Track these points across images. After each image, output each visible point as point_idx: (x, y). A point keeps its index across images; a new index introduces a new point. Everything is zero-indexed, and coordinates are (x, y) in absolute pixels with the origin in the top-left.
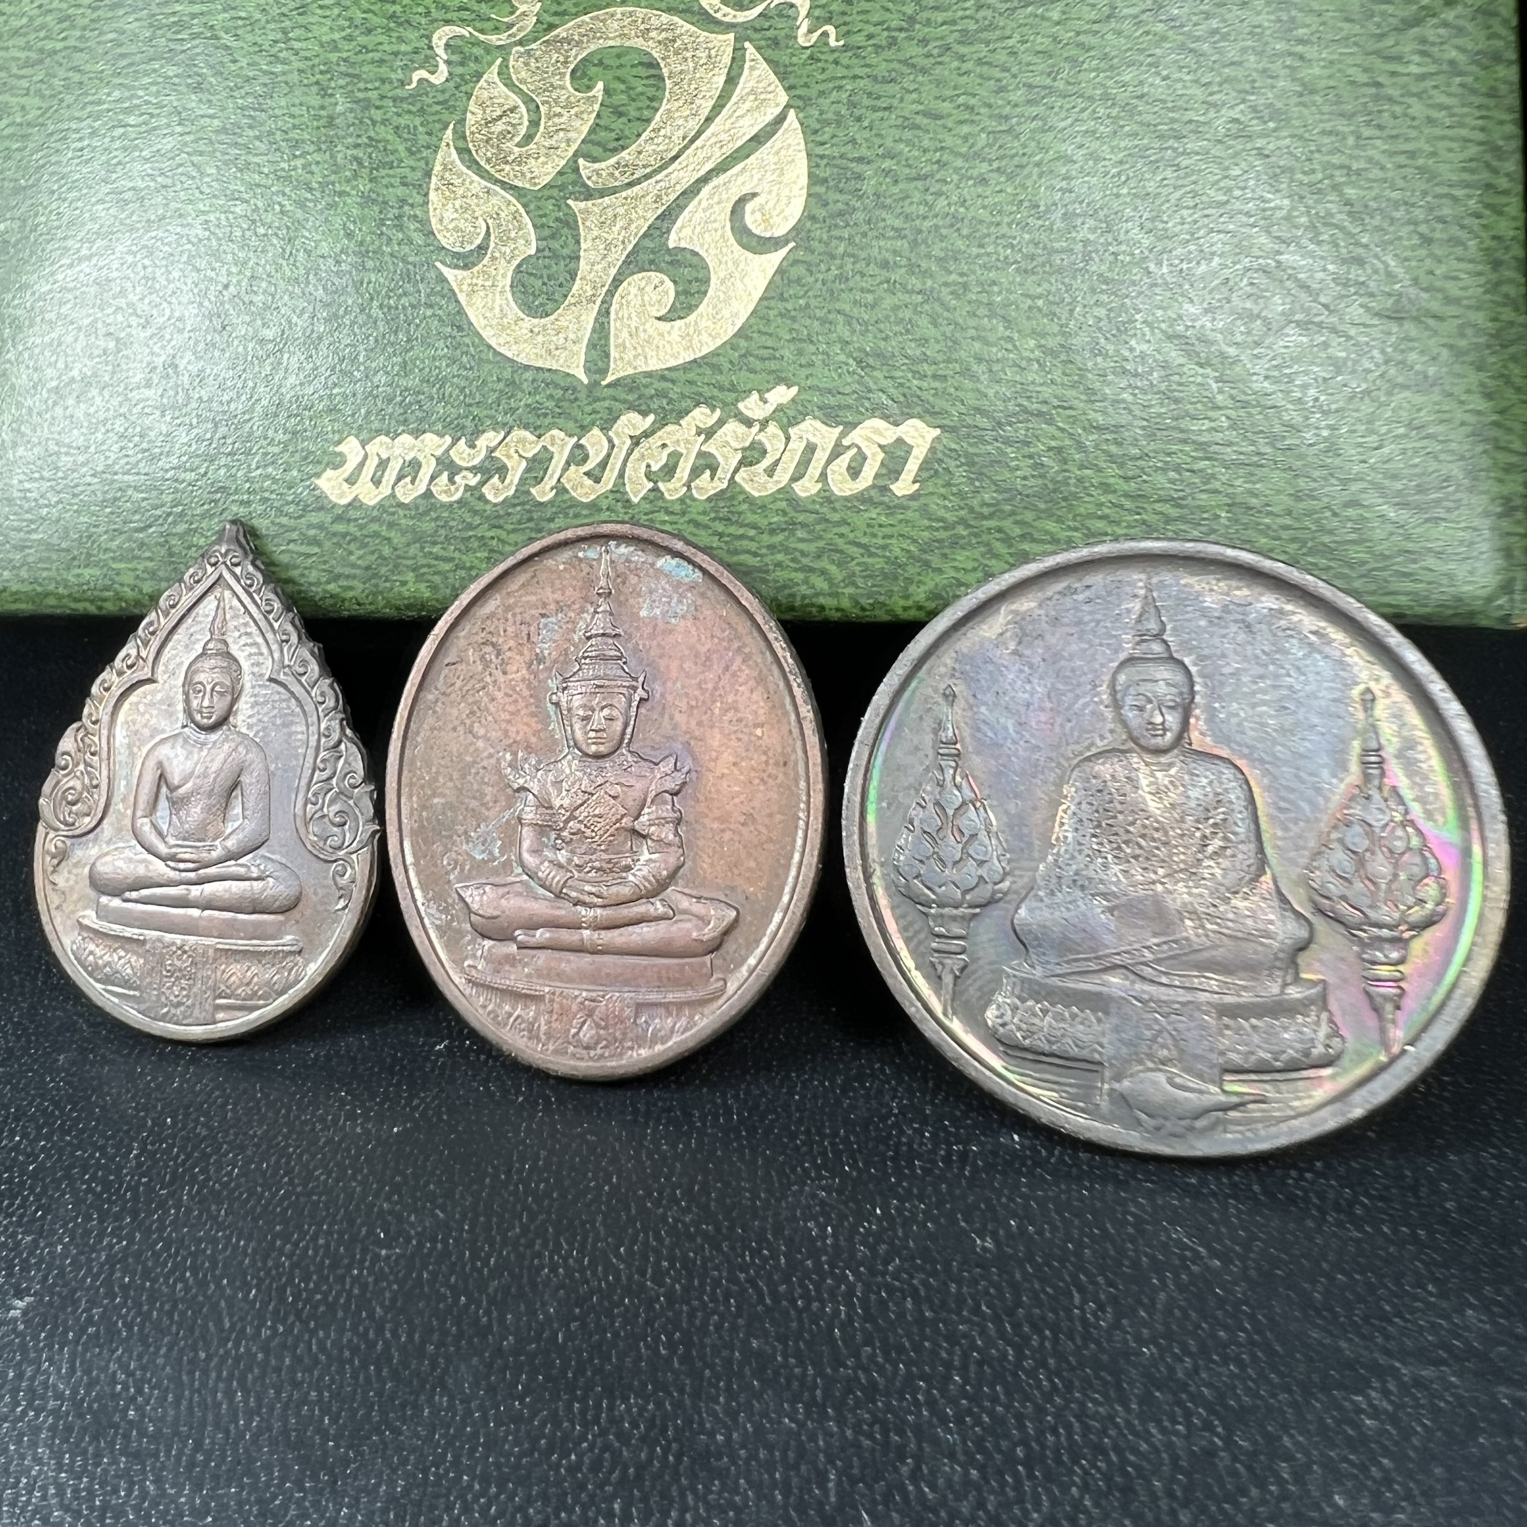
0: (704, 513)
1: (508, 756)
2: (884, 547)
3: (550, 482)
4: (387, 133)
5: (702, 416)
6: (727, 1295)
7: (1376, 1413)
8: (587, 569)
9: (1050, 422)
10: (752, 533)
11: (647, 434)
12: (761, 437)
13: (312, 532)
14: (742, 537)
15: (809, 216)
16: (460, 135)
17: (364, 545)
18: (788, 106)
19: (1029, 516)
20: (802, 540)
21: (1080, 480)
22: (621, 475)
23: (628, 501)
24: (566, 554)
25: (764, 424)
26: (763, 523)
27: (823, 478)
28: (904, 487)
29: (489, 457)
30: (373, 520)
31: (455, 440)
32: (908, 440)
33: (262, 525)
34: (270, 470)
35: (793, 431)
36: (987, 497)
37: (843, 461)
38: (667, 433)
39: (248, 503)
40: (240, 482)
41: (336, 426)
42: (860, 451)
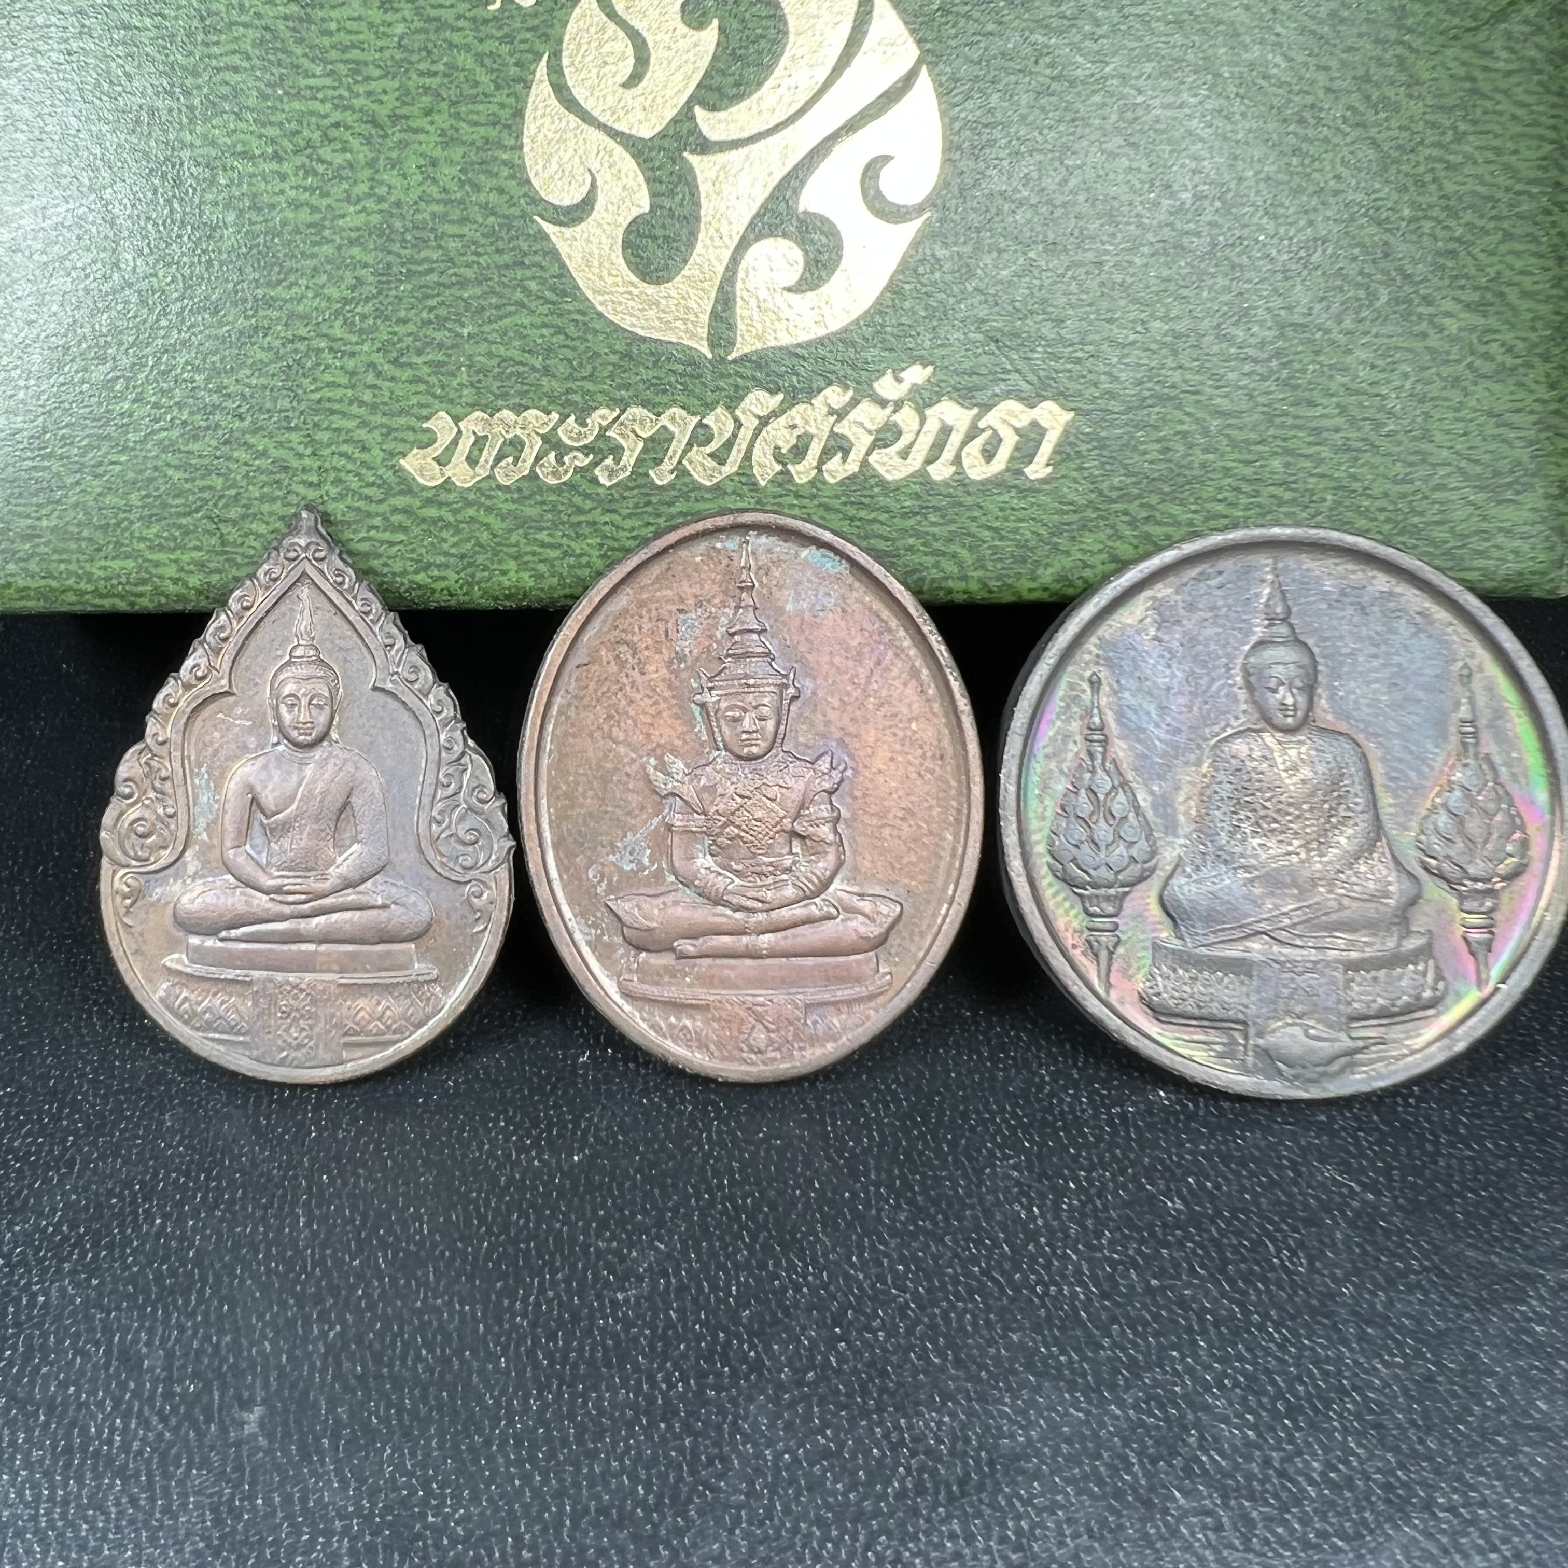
0: (837, 497)
1: (652, 761)
2: (1016, 531)
3: (669, 463)
4: (466, 60)
5: (835, 396)
8: (725, 562)
9: (1179, 407)
10: (884, 517)
11: (775, 414)
12: (897, 418)
13: (396, 518)
14: (875, 520)
15: (944, 183)
16: (556, 71)
17: (458, 532)
19: (1154, 500)
20: (933, 524)
21: (1203, 465)
22: (748, 456)
23: (755, 484)
24: (702, 546)
25: (898, 405)
26: (895, 506)
27: (957, 460)
28: (1037, 470)
29: (602, 435)
30: (469, 504)
31: (564, 418)
32: (1043, 423)
33: (337, 509)
34: (345, 448)
35: (928, 412)
36: (1116, 481)
37: (979, 442)
38: (797, 413)
39: (318, 485)
40: (307, 462)
41: (423, 399)
42: (995, 433)
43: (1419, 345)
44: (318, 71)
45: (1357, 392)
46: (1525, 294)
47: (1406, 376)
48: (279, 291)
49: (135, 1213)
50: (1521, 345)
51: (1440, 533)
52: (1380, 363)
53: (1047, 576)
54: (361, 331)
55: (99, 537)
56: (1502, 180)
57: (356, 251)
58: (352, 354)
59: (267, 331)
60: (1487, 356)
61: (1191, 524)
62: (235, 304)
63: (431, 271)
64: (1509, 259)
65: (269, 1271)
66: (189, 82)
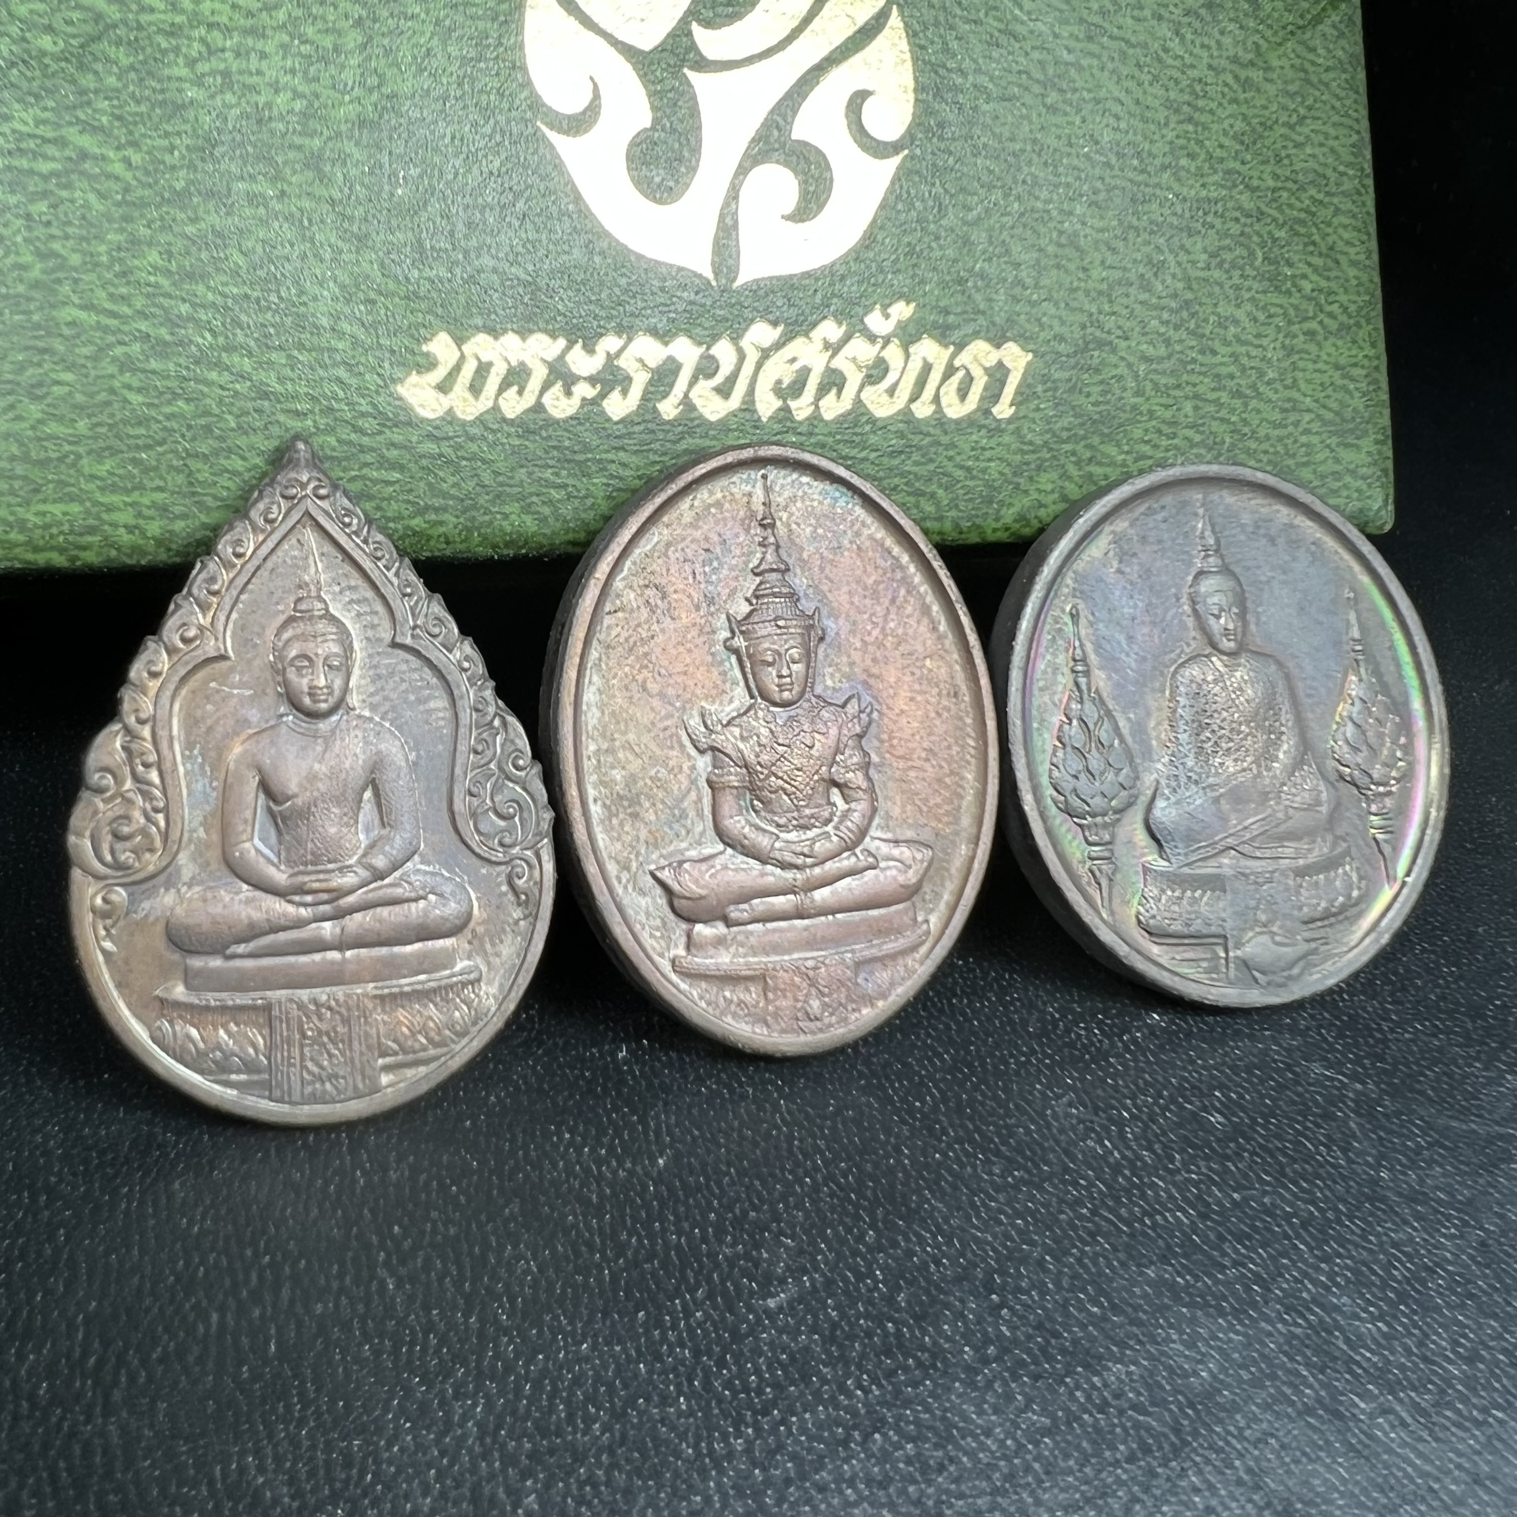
0: (832, 434)
2: (984, 470)
3: (675, 396)
5: (830, 330)
8: (745, 498)
9: (1114, 352)
10: (872, 456)
12: (884, 354)
13: (392, 454)
14: (865, 459)
15: (918, 123)
17: (459, 469)
19: (1096, 440)
20: (916, 463)
22: (751, 390)
23: (758, 420)
25: (887, 341)
26: (881, 444)
27: (937, 399)
28: (1003, 410)
29: (610, 365)
30: (472, 438)
31: (571, 344)
32: (1008, 363)
33: (324, 443)
34: (335, 372)
35: (912, 349)
36: (1066, 422)
37: (954, 381)
38: (796, 346)
39: (304, 415)
40: (292, 387)
41: (422, 318)
42: (968, 372)
47: (1279, 329)
53: (1009, 515)
55: (36, 474)
61: (1124, 464)
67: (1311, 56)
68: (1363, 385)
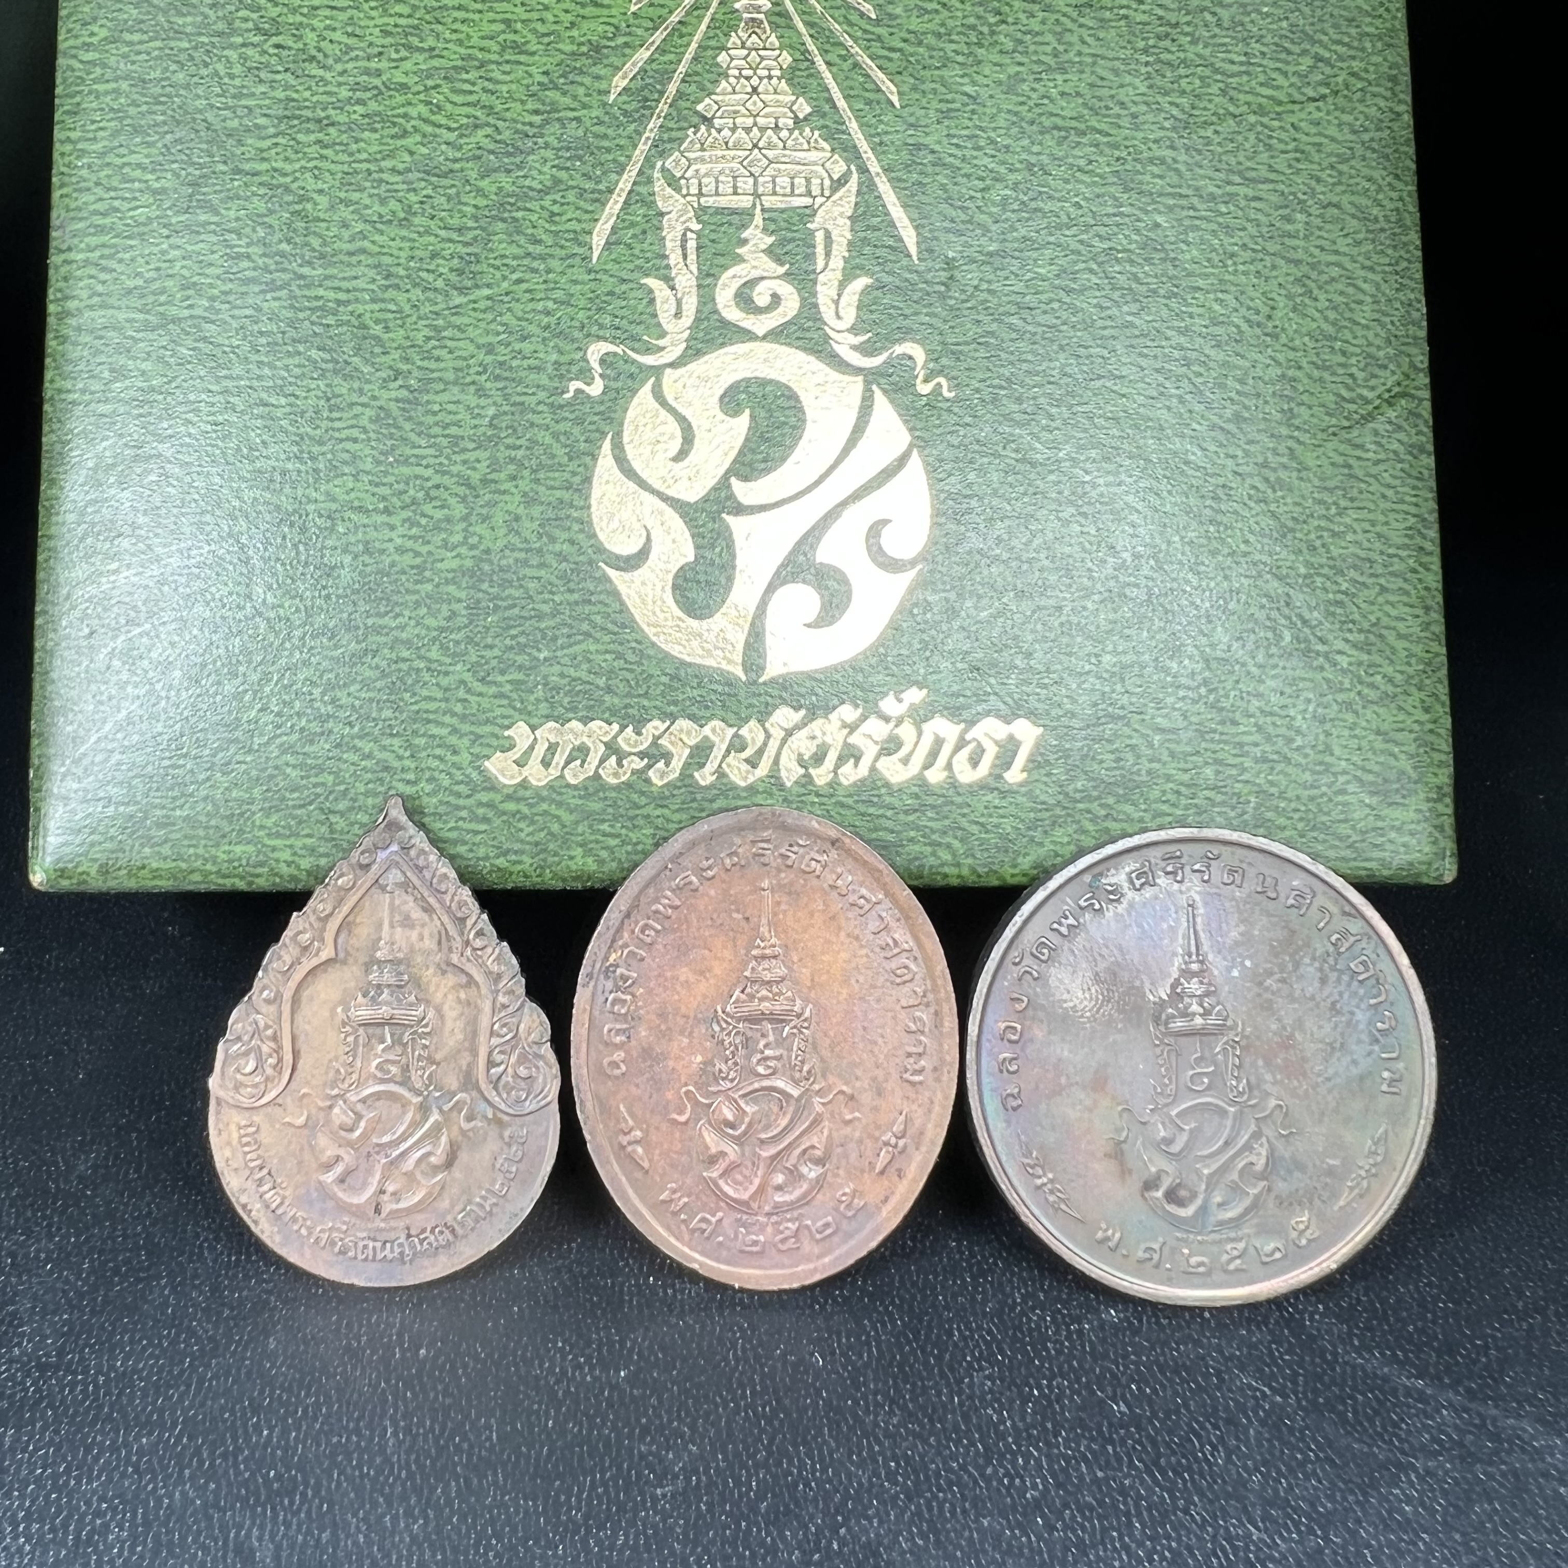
0: (850, 796)
2: (997, 826)
3: (711, 766)
5: (848, 713)
6: (950, 1484)
7: (1409, 1500)
9: (1128, 725)
10: (889, 813)
11: (798, 727)
12: (898, 731)
13: (481, 811)
14: (881, 817)
15: (933, 542)
17: (533, 822)
18: (911, 446)
19: (1111, 800)
20: (930, 819)
21: (1149, 772)
22: (776, 762)
23: (782, 785)
25: (899, 722)
26: (897, 803)
27: (949, 766)
28: (1014, 775)
29: (654, 743)
30: (543, 799)
31: (623, 728)
32: (1018, 736)
33: (430, 803)
34: (438, 751)
35: (925, 726)
36: (1079, 785)
37: (965, 753)
38: (816, 726)
39: (414, 783)
40: (407, 763)
41: (506, 711)
42: (979, 745)
43: (1318, 676)
44: (423, 443)
45: (1271, 714)
46: (1400, 636)
47: (1309, 701)
48: (386, 620)
49: (245, 1425)
50: (1399, 678)
51: (1343, 829)
52: (1288, 690)
54: (455, 655)
55: (225, 825)
56: (1378, 545)
57: (451, 588)
58: (447, 674)
59: (375, 653)
60: (1372, 686)
61: (1141, 821)
62: (348, 630)
63: (514, 606)
64: (1388, 608)
65: (362, 1476)
66: (316, 449)
67: (1358, 453)
68: (1412, 748)
